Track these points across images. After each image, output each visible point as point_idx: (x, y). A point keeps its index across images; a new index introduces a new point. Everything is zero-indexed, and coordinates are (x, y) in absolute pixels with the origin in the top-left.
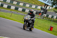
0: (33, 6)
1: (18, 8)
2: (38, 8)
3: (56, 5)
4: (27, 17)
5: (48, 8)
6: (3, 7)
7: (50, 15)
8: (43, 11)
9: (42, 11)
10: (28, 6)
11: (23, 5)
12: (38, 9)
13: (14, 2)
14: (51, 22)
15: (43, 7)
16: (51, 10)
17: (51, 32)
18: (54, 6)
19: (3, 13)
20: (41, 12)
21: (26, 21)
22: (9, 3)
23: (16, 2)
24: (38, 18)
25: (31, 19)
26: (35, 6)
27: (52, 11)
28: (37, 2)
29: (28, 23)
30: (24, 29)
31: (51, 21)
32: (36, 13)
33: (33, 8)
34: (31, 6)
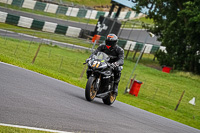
0: (70, 8)
1: (18, 19)
2: (87, 17)
3: (150, 5)
4: (98, 60)
5: (123, 14)
7: (129, 42)
8: (105, 27)
9: (102, 26)
10: (54, 11)
11: (37, 5)
12: (89, 20)
14: (132, 64)
15: (107, 14)
16: (135, 22)
17: (134, 99)
18: (145, 10)
20: (99, 30)
24: (87, 51)
25: (109, 65)
26: (78, 9)
27: (138, 28)
29: (101, 79)
31: (133, 60)
32: (83, 35)
33: (70, 17)
34: (62, 9)
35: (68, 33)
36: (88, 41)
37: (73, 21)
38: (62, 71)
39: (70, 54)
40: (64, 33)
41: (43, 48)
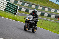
0: (52, 10)
2: (57, 12)
4: (29, 17)
6: (21, 10)
10: (47, 10)
11: (42, 8)
13: (33, 5)
19: (21, 16)
21: (27, 21)
22: (27, 7)
23: (35, 6)
25: (33, 19)
28: (56, 6)
29: (30, 24)
30: (25, 30)
32: (56, 17)
33: (52, 12)
34: (50, 10)
35: (51, 17)
36: (57, 19)
37: (53, 13)
38: (49, 28)
39: (52, 23)
40: (50, 17)
41: (44, 21)
